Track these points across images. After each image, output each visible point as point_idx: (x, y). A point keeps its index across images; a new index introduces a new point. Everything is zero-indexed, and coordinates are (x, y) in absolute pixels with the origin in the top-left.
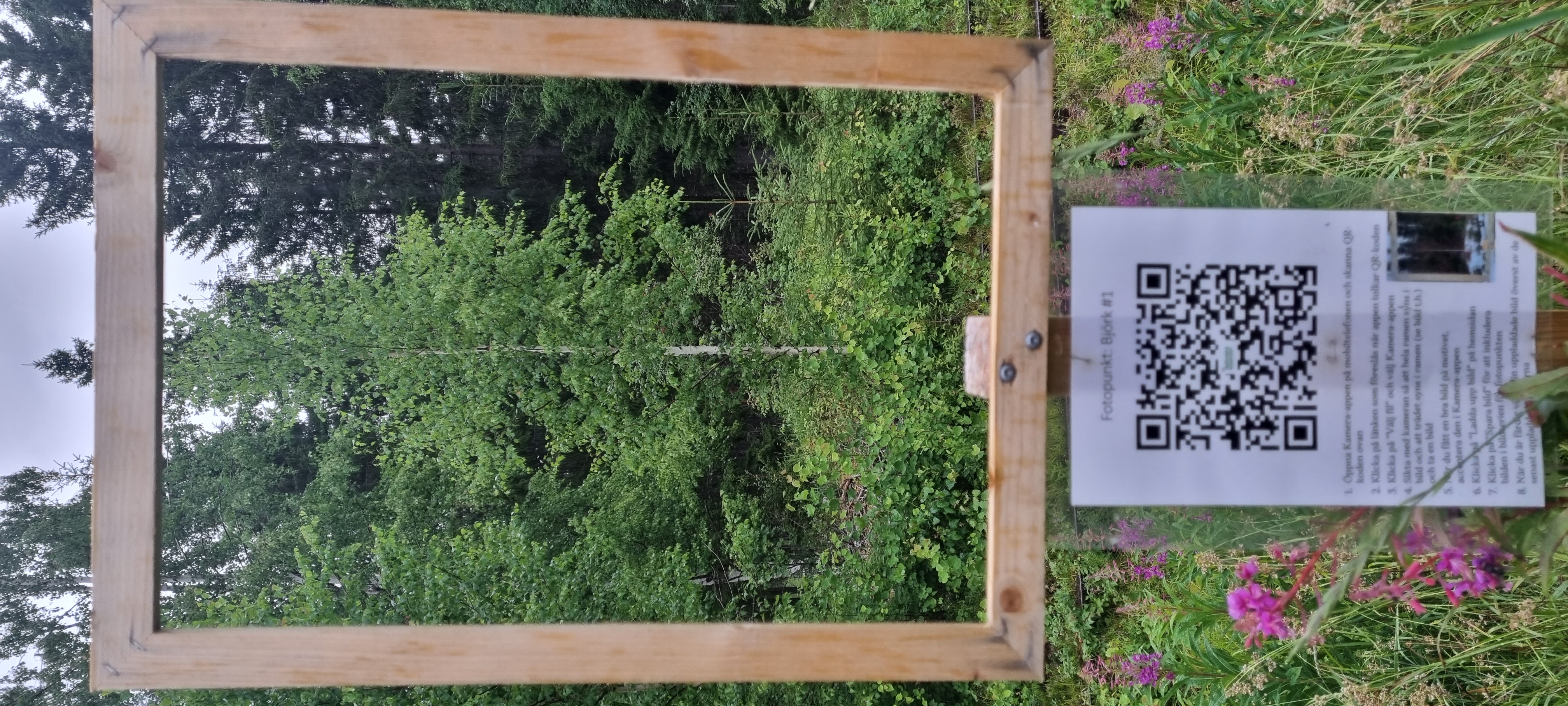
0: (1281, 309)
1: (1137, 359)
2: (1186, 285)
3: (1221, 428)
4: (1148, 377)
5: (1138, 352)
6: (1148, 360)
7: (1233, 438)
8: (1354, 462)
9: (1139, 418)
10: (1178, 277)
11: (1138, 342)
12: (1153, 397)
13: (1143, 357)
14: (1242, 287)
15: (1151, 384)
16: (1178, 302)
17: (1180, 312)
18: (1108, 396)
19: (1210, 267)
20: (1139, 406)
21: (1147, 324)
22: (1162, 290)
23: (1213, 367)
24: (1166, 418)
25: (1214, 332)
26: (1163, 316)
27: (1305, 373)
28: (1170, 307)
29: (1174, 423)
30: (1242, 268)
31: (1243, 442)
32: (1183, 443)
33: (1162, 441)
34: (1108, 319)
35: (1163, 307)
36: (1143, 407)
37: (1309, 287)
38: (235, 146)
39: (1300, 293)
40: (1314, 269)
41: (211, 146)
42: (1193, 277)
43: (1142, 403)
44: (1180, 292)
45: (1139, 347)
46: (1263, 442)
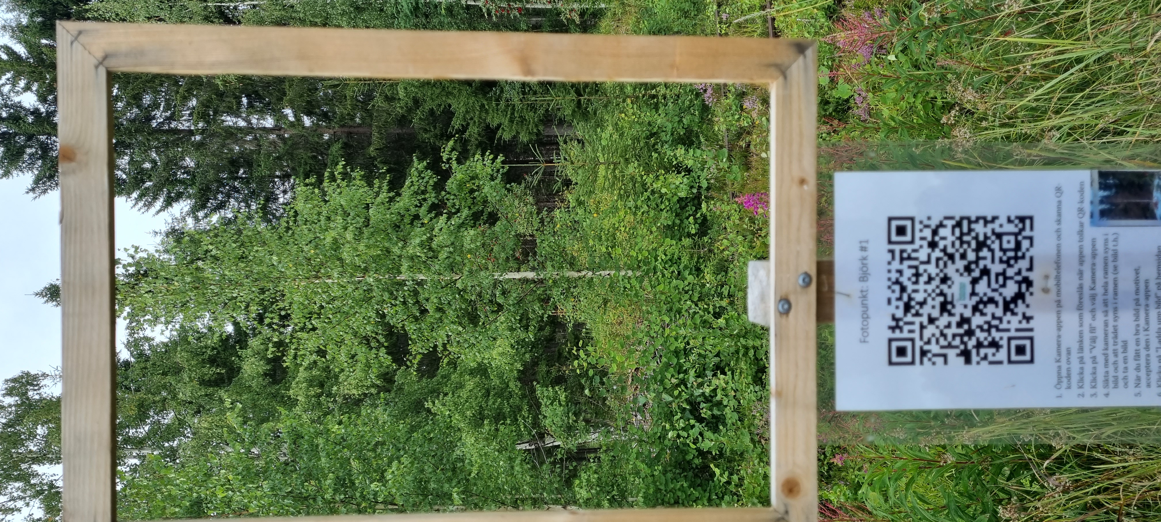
0: (1004, 251)
1: (889, 293)
2: (928, 233)
3: (956, 347)
4: (897, 307)
5: (889, 287)
6: (897, 294)
7: (966, 355)
8: (1064, 373)
9: (890, 341)
10: (921, 226)
11: (889, 279)
12: (901, 323)
13: (893, 291)
14: (973, 234)
15: (900, 313)
16: (921, 247)
17: (923, 255)
18: (865, 323)
19: (947, 218)
20: (890, 331)
21: (896, 265)
22: (908, 238)
23: (949, 299)
24: (912, 340)
25: (950, 270)
26: (909, 258)
27: (1024, 301)
28: (915, 251)
29: (918, 344)
30: (973, 218)
31: (974, 358)
32: (925, 359)
33: (909, 359)
34: (865, 262)
35: (909, 251)
36: (893, 332)
37: (1027, 233)
38: (176, 131)
39: (1020, 238)
40: (1031, 218)
41: (158, 130)
42: (933, 227)
43: (893, 329)
44: (923, 239)
45: (890, 283)
46: (991, 358)
